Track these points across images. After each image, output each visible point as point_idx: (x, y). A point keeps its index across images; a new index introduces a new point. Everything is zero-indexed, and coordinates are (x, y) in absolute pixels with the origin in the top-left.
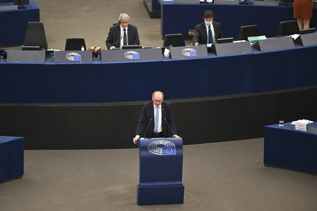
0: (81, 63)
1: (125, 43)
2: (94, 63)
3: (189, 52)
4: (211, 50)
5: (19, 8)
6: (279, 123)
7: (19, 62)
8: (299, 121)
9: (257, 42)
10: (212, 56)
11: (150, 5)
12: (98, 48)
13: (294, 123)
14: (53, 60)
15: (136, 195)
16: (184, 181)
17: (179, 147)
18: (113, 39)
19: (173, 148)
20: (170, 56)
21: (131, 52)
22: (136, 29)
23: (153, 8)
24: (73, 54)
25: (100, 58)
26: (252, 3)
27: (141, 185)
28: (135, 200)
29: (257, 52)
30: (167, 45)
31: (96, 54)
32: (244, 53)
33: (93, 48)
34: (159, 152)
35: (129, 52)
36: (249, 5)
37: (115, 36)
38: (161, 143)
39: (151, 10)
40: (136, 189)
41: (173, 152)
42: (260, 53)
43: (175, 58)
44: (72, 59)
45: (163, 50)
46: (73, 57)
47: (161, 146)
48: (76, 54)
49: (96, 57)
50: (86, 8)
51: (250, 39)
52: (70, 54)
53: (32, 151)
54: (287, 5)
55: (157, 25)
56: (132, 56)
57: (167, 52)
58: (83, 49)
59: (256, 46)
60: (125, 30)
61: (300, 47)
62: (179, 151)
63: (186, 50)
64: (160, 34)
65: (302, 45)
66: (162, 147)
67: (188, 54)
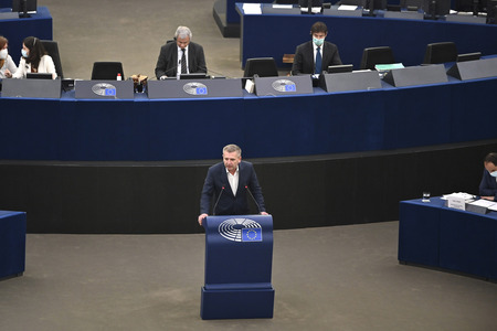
0: (116, 99)
1: (184, 71)
2: (136, 100)
3: (284, 86)
4: (318, 84)
5: (20, 16)
6: (422, 197)
7: (20, 97)
8: (454, 194)
9: (390, 72)
10: (320, 92)
11: (223, 17)
12: (142, 78)
13: (445, 197)
14: (73, 95)
15: (199, 304)
16: (275, 284)
17: (266, 229)
18: (166, 64)
19: (258, 230)
20: (255, 92)
21: (194, 84)
22: (201, 50)
23: (228, 21)
24: (104, 85)
25: (146, 93)
26: (382, 15)
27: (208, 287)
28: (198, 311)
29: (389, 88)
30: (249, 74)
31: (140, 87)
32: (369, 89)
33: (135, 76)
34: (237, 237)
35: (191, 84)
36: (377, 18)
37: (169, 59)
38: (239, 223)
39: (224, 24)
40: (200, 294)
41: (257, 238)
42: (393, 88)
43: (262, 94)
44: (102, 93)
45: (244, 82)
46: (104, 90)
47: (239, 227)
48: (108, 86)
49: (140, 90)
50: (123, 21)
51: (379, 67)
52: (100, 85)
53: (37, 236)
54: (437, 19)
55: (234, 48)
56: (195, 90)
57: (249, 85)
58: (119, 78)
59: (389, 78)
60: (183, 50)
61: (456, 82)
62: (268, 236)
63: (279, 82)
64: (238, 60)
65: (460, 79)
66: (241, 228)
67: (282, 89)
